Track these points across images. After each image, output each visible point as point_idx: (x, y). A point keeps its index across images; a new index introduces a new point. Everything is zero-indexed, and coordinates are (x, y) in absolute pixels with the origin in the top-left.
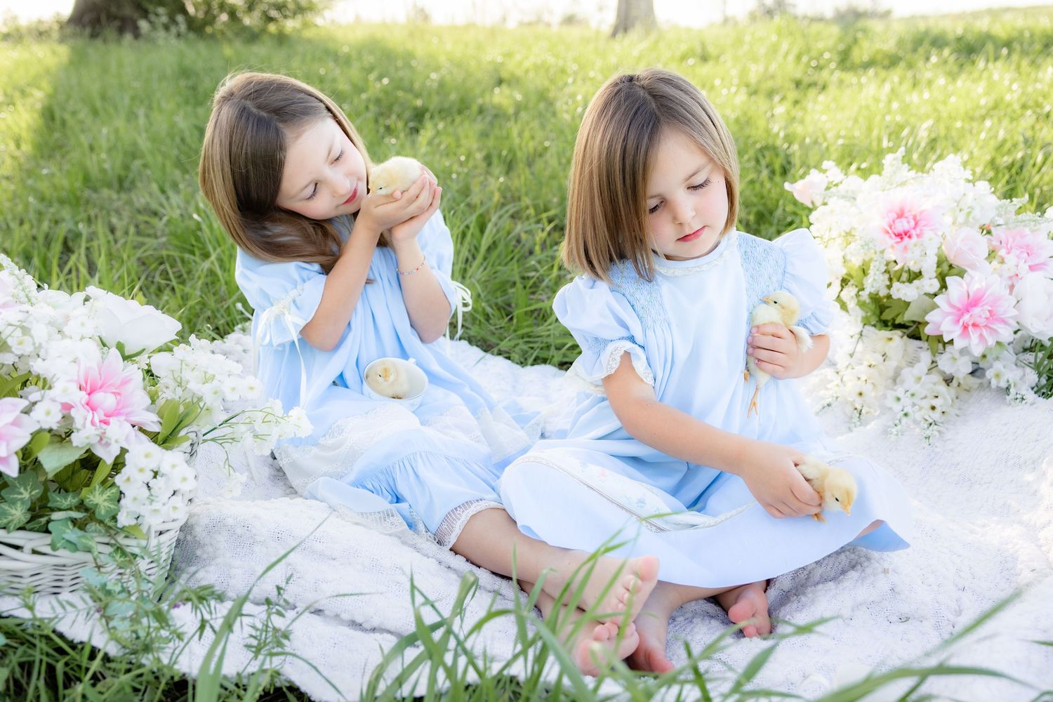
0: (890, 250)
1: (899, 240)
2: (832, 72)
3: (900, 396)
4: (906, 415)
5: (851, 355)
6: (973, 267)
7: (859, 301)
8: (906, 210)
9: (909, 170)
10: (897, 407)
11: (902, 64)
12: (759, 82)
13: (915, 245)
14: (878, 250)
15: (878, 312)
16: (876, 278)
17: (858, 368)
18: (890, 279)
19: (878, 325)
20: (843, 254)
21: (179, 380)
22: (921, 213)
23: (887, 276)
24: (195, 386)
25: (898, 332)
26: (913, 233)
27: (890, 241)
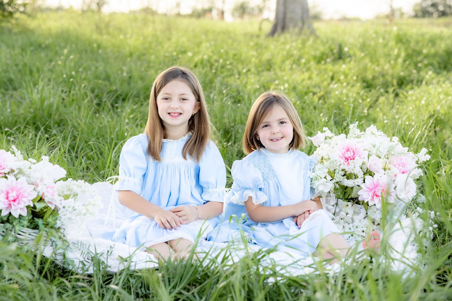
0: (343, 165)
1: (347, 160)
3: (351, 227)
4: (352, 234)
5: (334, 214)
6: (377, 172)
7: (335, 188)
8: (350, 148)
13: (352, 163)
14: (338, 164)
15: (343, 193)
16: (337, 176)
18: (347, 178)
19: (343, 198)
21: (69, 189)
26: (352, 157)
27: (343, 161)
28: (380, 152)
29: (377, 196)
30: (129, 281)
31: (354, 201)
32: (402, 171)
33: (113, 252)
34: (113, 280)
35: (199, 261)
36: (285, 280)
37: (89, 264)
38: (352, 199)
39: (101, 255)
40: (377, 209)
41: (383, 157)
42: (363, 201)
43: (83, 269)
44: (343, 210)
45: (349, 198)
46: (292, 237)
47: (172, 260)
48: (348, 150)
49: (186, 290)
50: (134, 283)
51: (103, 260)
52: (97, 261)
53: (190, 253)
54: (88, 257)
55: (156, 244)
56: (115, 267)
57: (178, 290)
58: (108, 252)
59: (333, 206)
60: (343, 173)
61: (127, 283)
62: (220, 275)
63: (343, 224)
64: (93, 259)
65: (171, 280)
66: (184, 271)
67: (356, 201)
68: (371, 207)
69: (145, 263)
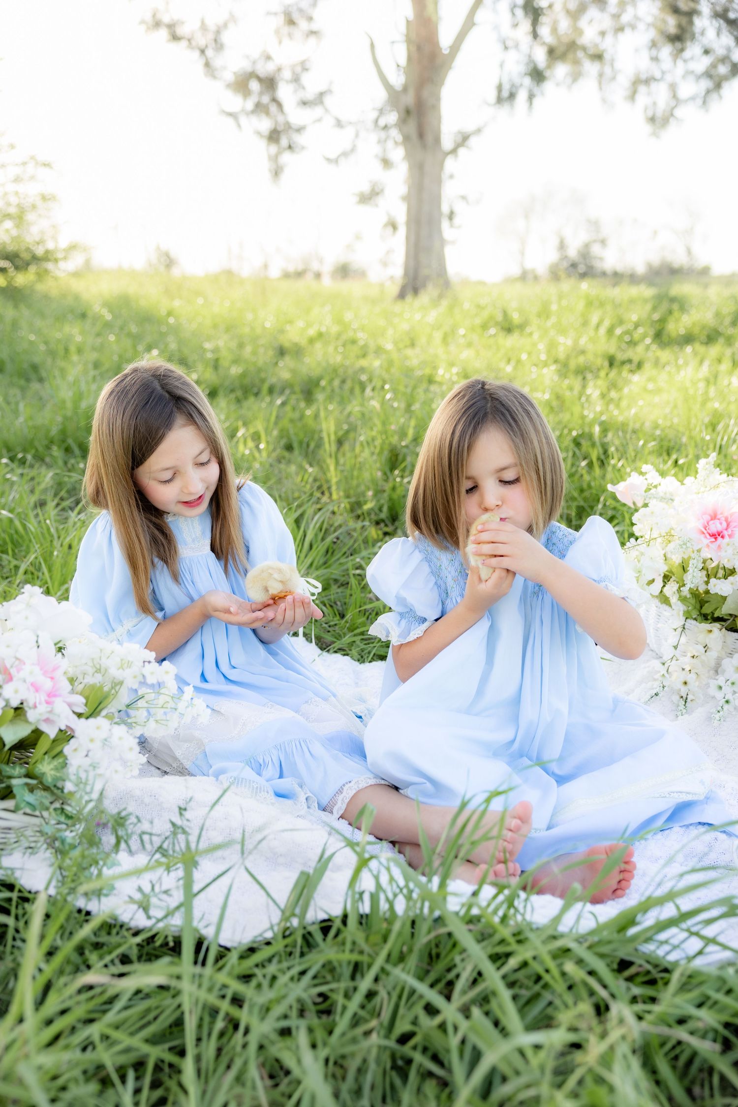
0: (706, 549)
1: (714, 540)
2: (648, 348)
3: (722, 685)
4: (727, 702)
5: (676, 647)
7: (680, 597)
8: (719, 513)
9: (721, 474)
10: (719, 695)
11: (721, 340)
12: (568, 357)
13: (728, 545)
14: (696, 548)
15: (698, 606)
16: (695, 574)
17: (682, 659)
18: (708, 576)
19: (699, 618)
20: (663, 552)
22: (731, 516)
23: (705, 573)
24: (115, 672)
25: (717, 625)
26: (725, 533)
27: (707, 540)
31: (724, 624)
38: (721, 617)
45: (714, 615)
59: (675, 630)
67: (729, 623)
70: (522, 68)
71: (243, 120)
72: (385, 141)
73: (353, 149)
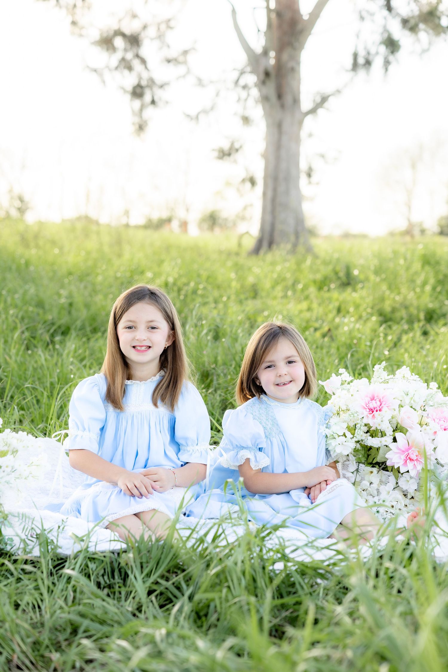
0: (367, 418)
1: (371, 412)
3: (376, 500)
4: (378, 512)
6: (411, 428)
8: (375, 396)
9: (388, 375)
13: (378, 415)
14: (360, 417)
15: (366, 456)
16: (359, 433)
19: (367, 463)
21: (6, 443)
22: (383, 398)
26: (378, 408)
27: (366, 413)
28: (414, 401)
29: (411, 460)
30: (88, 567)
31: (380, 467)
32: (443, 427)
33: (65, 528)
34: (67, 564)
35: (182, 540)
36: (297, 567)
37: (33, 544)
38: (378, 463)
39: (49, 532)
40: (411, 478)
41: (418, 408)
42: (393, 467)
43: (25, 550)
44: (366, 477)
45: (374, 462)
46: (305, 509)
47: (146, 538)
48: (373, 399)
49: (165, 578)
50: (94, 569)
51: (52, 538)
52: (45, 539)
53: (169, 529)
54: (32, 534)
55: (121, 516)
56: (67, 549)
57: (153, 578)
58: (59, 527)
59: (353, 473)
60: (366, 429)
61: (85, 569)
62: (211, 558)
63: (366, 497)
64: (38, 536)
65: (144, 565)
66: (162, 553)
67: (383, 466)
68: (402, 474)
69: (109, 542)
70: (378, 38)
71: (107, 76)
72: (246, 100)
73: (212, 108)
